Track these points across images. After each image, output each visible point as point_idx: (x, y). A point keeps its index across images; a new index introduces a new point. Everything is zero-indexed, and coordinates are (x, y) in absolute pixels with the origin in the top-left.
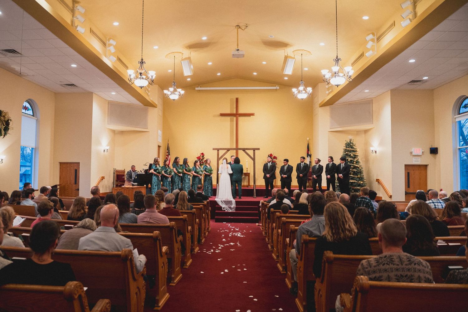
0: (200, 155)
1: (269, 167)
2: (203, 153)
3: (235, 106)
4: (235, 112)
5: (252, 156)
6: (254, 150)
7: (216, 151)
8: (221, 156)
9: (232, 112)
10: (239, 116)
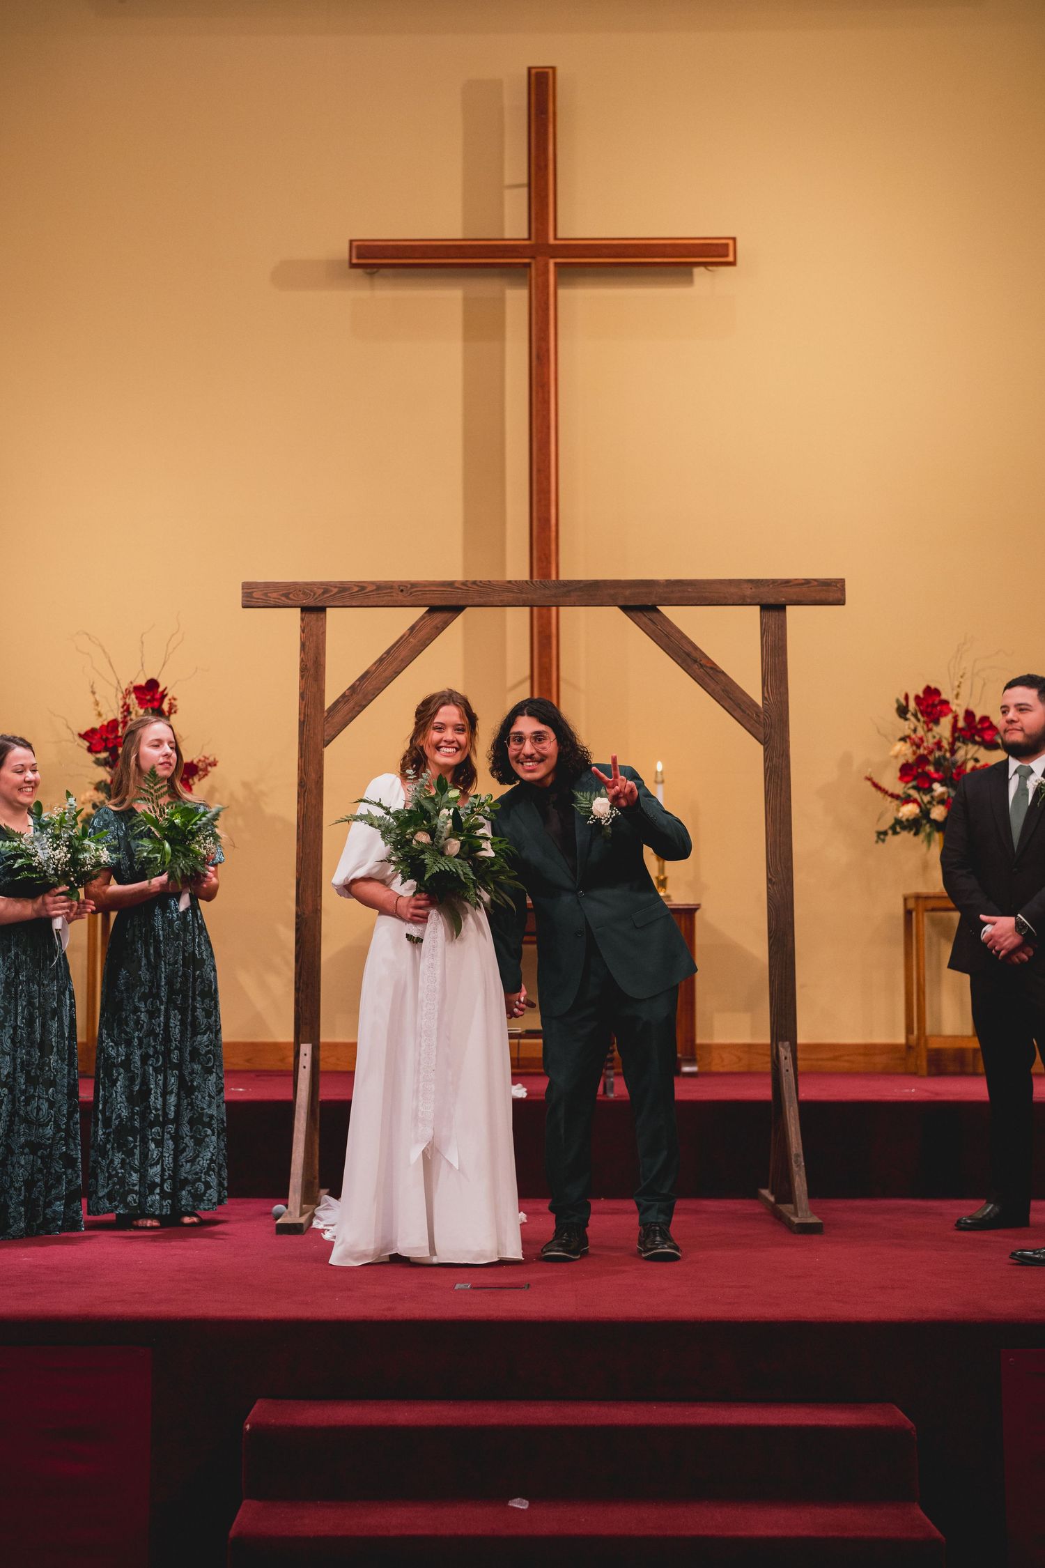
0: (127, 710)
1: (1017, 822)
2: (153, 684)
3: (516, 168)
4: (515, 227)
5: (752, 685)
6: (765, 608)
7: (293, 617)
8: (353, 688)
9: (484, 232)
10: (556, 264)
